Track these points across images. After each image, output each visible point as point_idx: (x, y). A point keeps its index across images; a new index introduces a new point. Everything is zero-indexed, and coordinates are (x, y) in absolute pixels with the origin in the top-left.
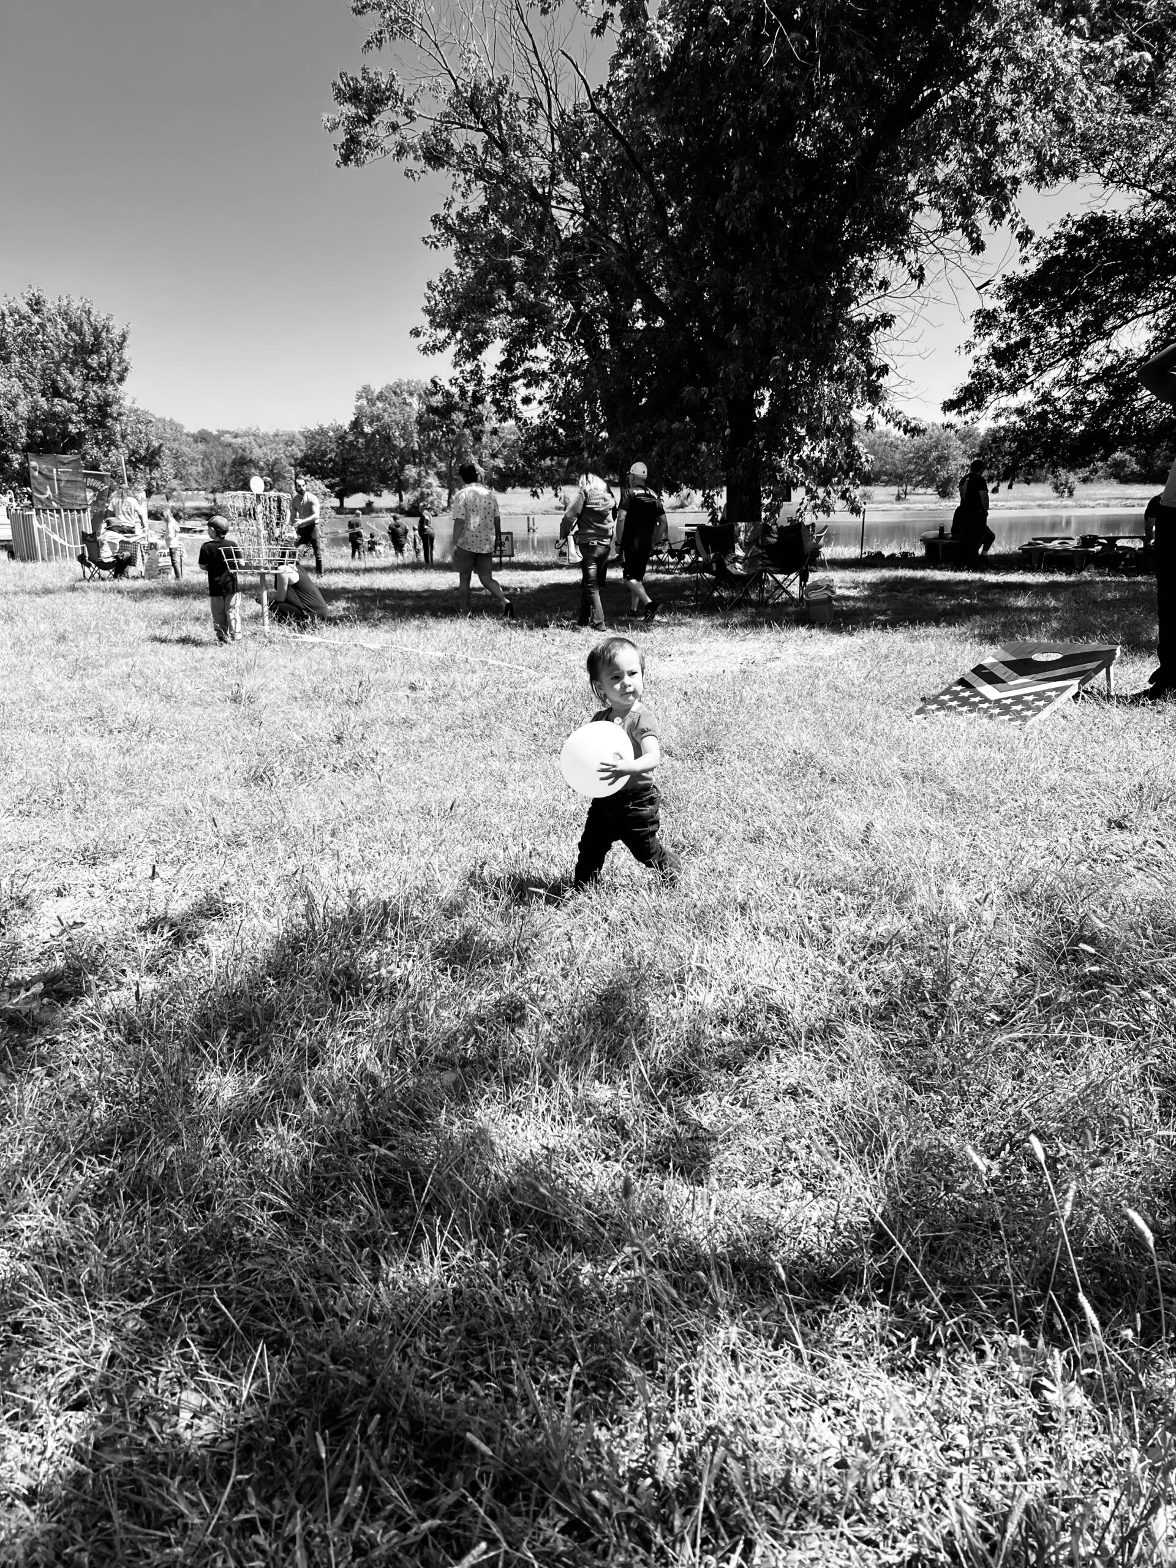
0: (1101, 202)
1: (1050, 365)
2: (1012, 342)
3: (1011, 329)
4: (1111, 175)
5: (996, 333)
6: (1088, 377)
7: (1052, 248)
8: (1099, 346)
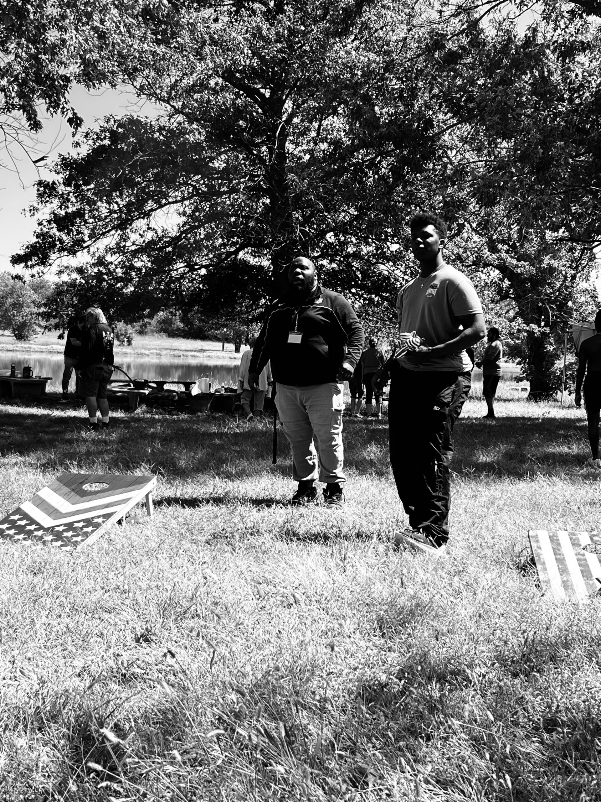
0: (135, 108)
1: (103, 234)
2: (70, 211)
3: (68, 200)
4: (142, 88)
5: (56, 202)
6: (133, 248)
7: (98, 138)
8: (141, 223)
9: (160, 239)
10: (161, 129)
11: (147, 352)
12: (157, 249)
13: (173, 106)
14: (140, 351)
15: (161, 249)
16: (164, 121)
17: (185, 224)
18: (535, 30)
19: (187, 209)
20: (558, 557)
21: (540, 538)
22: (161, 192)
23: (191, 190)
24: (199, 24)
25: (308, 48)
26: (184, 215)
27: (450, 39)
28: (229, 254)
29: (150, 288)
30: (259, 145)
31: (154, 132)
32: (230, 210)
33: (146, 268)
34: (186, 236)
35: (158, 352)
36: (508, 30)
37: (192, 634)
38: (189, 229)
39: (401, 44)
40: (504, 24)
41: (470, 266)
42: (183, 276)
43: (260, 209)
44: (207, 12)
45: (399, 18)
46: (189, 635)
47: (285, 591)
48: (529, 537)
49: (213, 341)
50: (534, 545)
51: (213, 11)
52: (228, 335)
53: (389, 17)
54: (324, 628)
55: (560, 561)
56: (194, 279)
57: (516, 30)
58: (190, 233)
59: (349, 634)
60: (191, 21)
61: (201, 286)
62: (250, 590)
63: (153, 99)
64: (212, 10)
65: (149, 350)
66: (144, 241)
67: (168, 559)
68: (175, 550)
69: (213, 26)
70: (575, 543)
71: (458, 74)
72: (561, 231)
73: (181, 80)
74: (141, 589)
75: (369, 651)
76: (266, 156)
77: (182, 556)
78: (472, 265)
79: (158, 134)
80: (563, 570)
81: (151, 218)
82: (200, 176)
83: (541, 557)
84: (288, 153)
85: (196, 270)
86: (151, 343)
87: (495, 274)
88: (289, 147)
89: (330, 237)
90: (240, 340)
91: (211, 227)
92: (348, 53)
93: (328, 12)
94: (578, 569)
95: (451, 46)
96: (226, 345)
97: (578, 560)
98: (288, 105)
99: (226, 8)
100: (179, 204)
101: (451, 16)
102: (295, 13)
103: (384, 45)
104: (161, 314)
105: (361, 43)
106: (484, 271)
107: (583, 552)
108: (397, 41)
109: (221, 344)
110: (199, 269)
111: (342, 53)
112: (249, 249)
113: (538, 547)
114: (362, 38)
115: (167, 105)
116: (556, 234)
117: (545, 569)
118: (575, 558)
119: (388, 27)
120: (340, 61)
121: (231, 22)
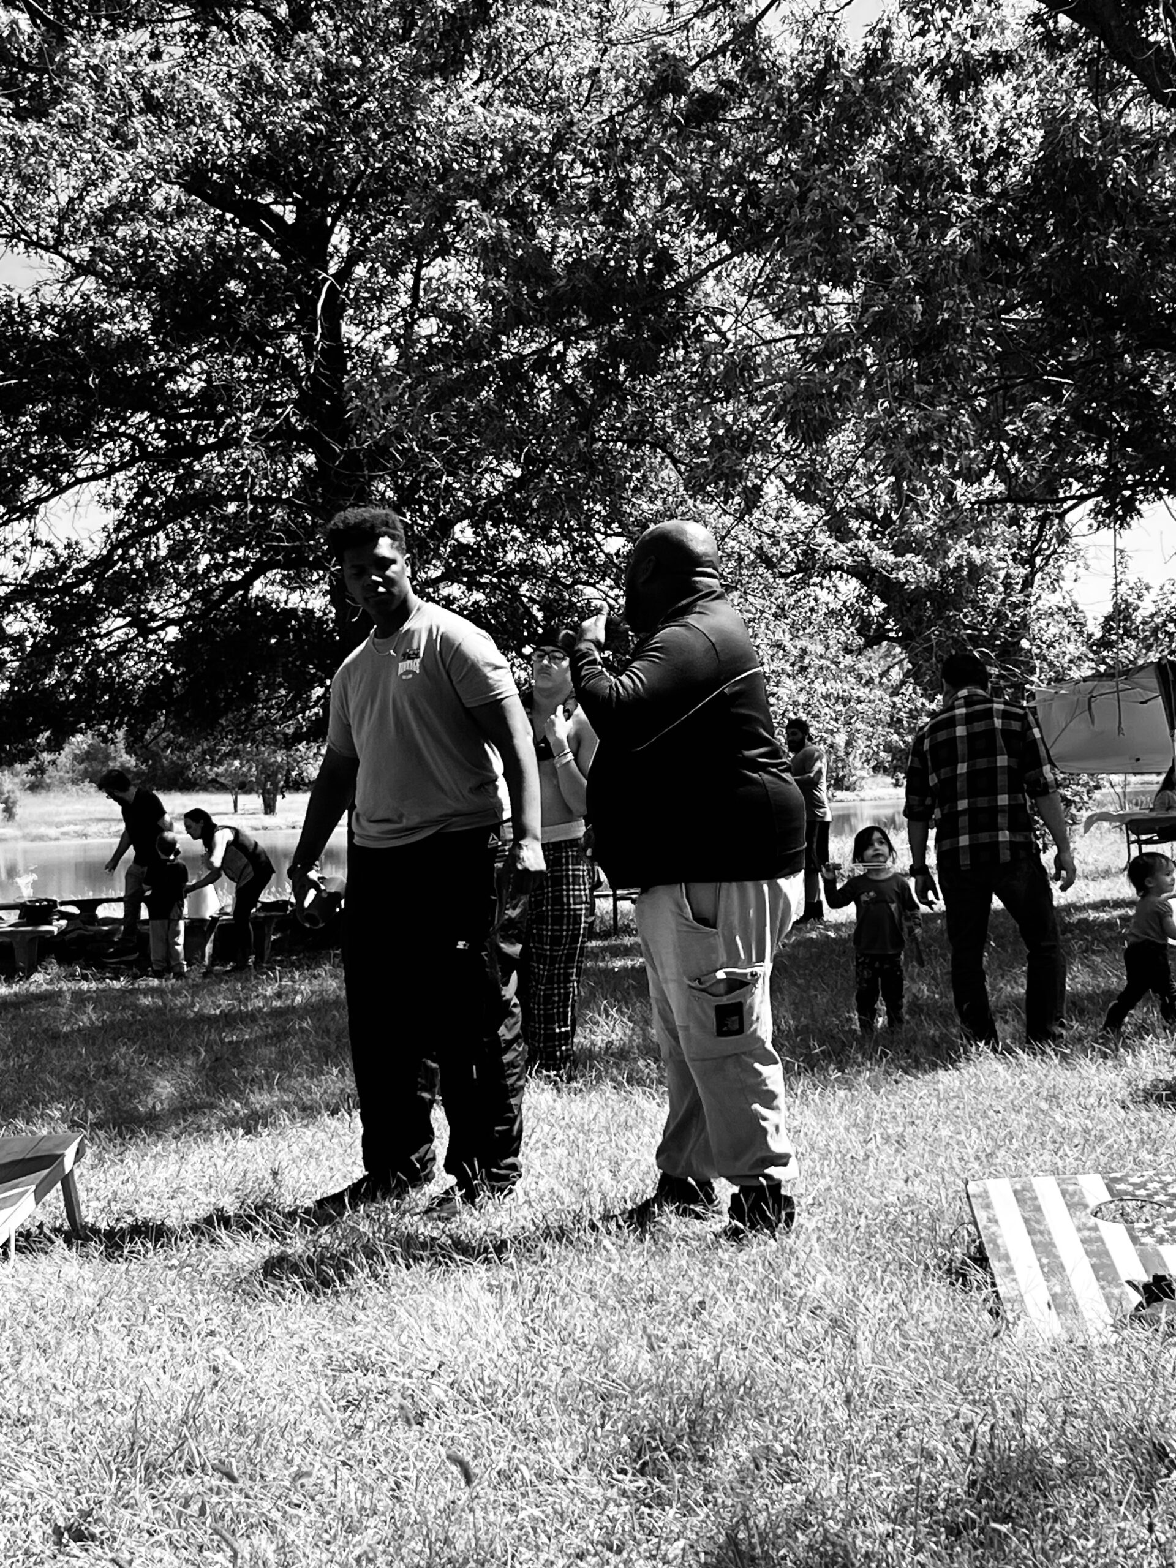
9: (63, 568)
10: (44, 312)
11: (53, 832)
12: (58, 590)
13: (68, 259)
14: (35, 831)
15: (67, 589)
16: (50, 295)
17: (120, 526)
18: (886, 34)
19: (121, 492)
20: (1038, 1238)
21: (994, 1198)
22: (56, 457)
23: (127, 447)
24: (113, 67)
25: (373, 105)
26: (116, 507)
27: (697, 65)
28: (230, 588)
29: (47, 681)
30: (277, 335)
31: (29, 318)
32: (225, 488)
33: (34, 635)
34: (126, 552)
35: (78, 828)
36: (825, 38)
37: (188, 1512)
38: (132, 536)
39: (587, 83)
40: (816, 24)
41: (793, 573)
42: (124, 647)
43: (295, 480)
44: (136, 39)
45: (578, 24)
46: (180, 1515)
47: (407, 1381)
48: (968, 1197)
49: (212, 792)
50: (981, 1216)
51: (147, 35)
52: (244, 775)
53: (552, 24)
54: (503, 1465)
55: (1044, 1247)
56: (153, 652)
57: (844, 36)
58: (133, 546)
59: (562, 1472)
60: (95, 61)
61: (168, 666)
62: (324, 1389)
63: (22, 245)
64: (143, 35)
65: (58, 825)
66: (25, 575)
67: (124, 1331)
68: (139, 1309)
69: (148, 70)
70: (1074, 1203)
71: (723, 142)
72: (987, 481)
73: (81, 198)
74: (59, 1413)
75: (612, 1510)
76: (298, 356)
77: (157, 1321)
78: (797, 572)
79: (38, 324)
80: (1053, 1268)
81: (38, 517)
82: (146, 414)
83: (999, 1241)
84: (349, 348)
85: (154, 631)
86: (63, 809)
87: (850, 588)
88: (349, 331)
89: (464, 533)
90: (275, 784)
91: (182, 527)
92: (466, 110)
93: (414, 24)
94: (1085, 1263)
95: (701, 81)
96: (242, 798)
97: (1083, 1241)
98: (340, 238)
99: (176, 27)
100: (102, 483)
101: (696, 15)
102: (337, 29)
103: (548, 89)
104: (80, 741)
105: (497, 87)
106: (826, 583)
107: (1093, 1221)
108: (579, 78)
109: (229, 798)
110: (162, 627)
111: (452, 112)
112: (275, 574)
113: (989, 1220)
114: (496, 75)
115: (55, 258)
116: (975, 488)
117: (1010, 1270)
118: (1076, 1237)
119: (554, 48)
120: (450, 131)
121: (191, 57)
